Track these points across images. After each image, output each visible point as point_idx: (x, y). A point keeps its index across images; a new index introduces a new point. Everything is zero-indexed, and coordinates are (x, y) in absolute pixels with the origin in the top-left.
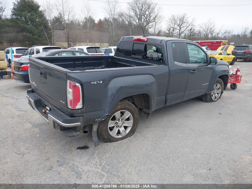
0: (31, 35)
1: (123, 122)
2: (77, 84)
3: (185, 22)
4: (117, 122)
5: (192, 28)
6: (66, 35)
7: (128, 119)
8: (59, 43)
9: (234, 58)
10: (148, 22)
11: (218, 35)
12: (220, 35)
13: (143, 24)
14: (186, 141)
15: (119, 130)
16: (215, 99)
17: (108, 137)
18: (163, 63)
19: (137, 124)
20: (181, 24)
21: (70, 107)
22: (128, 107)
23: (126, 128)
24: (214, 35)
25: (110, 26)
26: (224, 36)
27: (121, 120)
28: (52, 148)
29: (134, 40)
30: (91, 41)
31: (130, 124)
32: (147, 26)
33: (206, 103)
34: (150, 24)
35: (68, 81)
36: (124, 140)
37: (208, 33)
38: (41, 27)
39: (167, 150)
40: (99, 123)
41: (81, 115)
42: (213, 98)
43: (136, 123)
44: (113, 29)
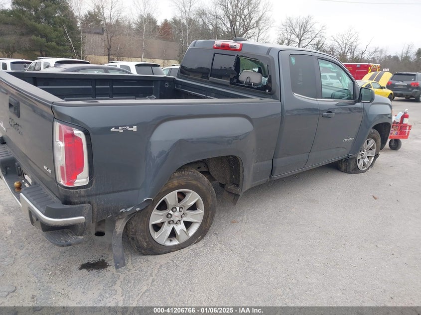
0: (44, 39)
1: (182, 213)
2: (78, 133)
3: (310, 30)
4: (171, 212)
5: (319, 41)
6: (106, 43)
7: (194, 208)
8: (93, 56)
9: (391, 94)
10: (246, 28)
11: (363, 56)
12: (366, 56)
13: (238, 31)
14: (310, 258)
15: (173, 229)
16: (363, 168)
17: (148, 245)
18: (270, 94)
19: (213, 216)
20: (301, 34)
21: (62, 181)
22: (194, 182)
23: (188, 224)
24: (356, 54)
25: (181, 32)
26: (373, 58)
27: (178, 210)
28: (30, 264)
29: (214, 48)
30: (148, 56)
31: (197, 217)
32: (245, 35)
33: (346, 174)
34: (250, 31)
35: (57, 125)
36: (182, 250)
37: (346, 52)
38: (63, 28)
39: (271, 278)
40: (129, 216)
41: (86, 199)
42: (360, 165)
43: (210, 215)
44: (186, 36)
